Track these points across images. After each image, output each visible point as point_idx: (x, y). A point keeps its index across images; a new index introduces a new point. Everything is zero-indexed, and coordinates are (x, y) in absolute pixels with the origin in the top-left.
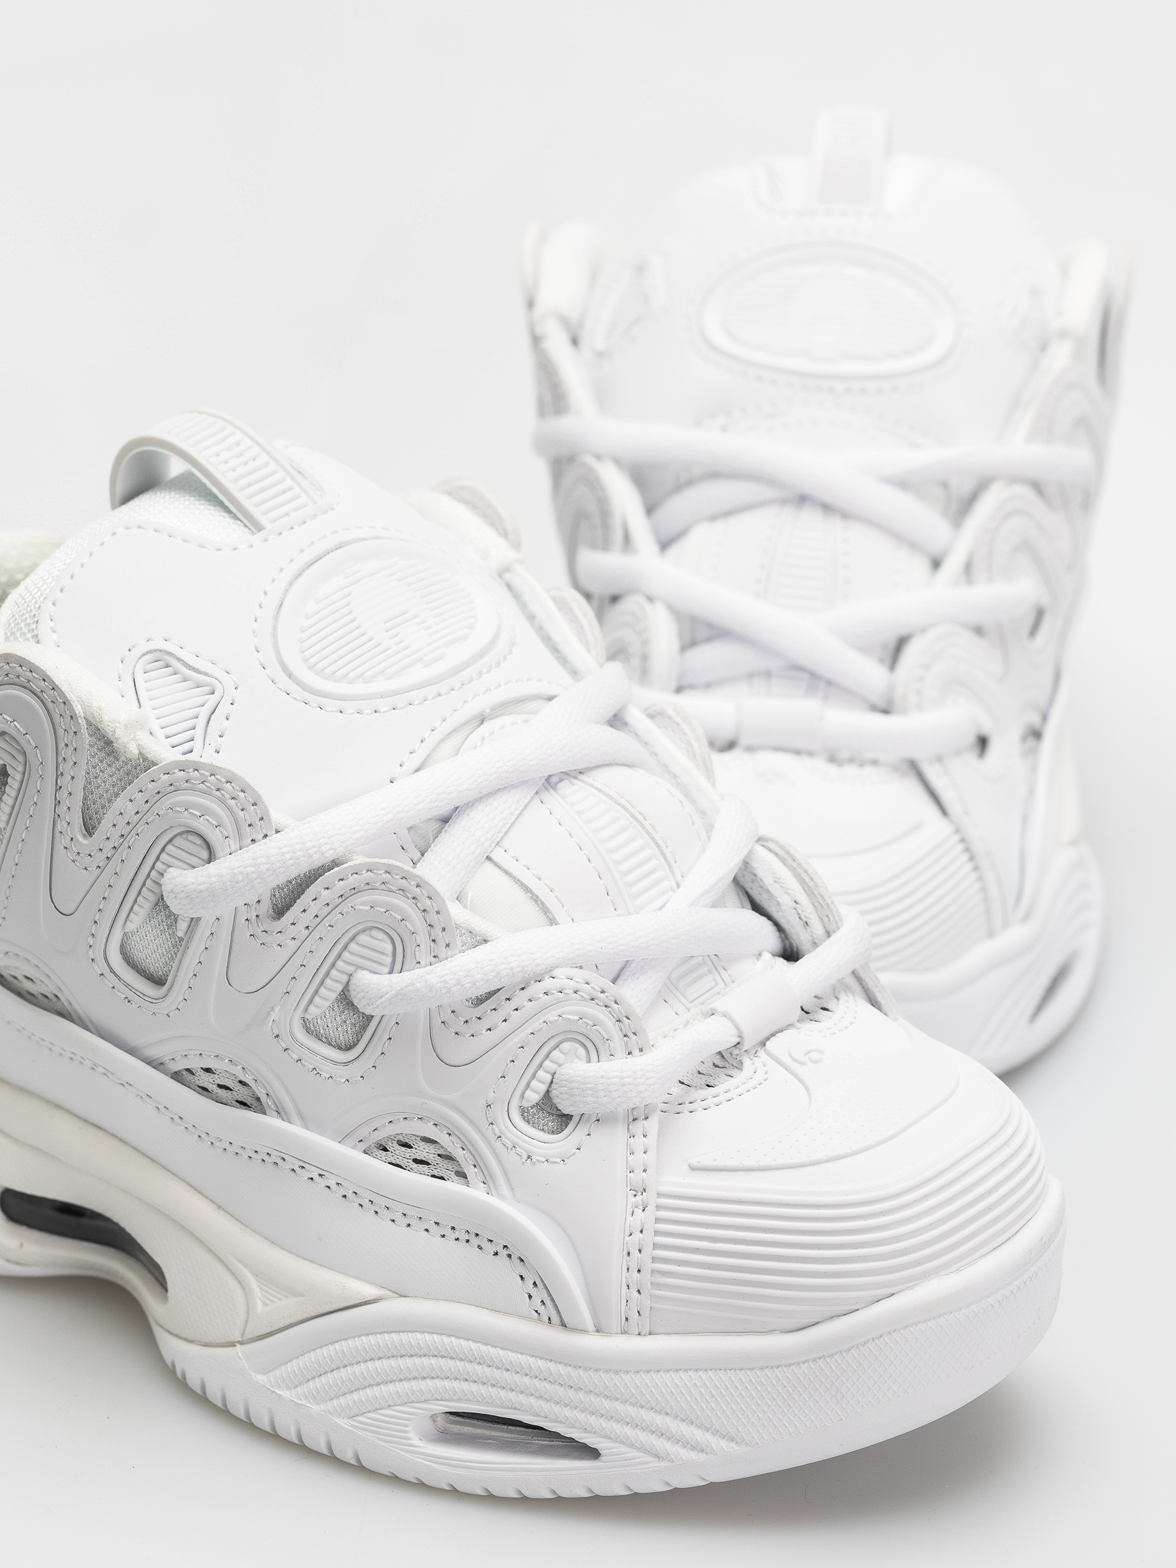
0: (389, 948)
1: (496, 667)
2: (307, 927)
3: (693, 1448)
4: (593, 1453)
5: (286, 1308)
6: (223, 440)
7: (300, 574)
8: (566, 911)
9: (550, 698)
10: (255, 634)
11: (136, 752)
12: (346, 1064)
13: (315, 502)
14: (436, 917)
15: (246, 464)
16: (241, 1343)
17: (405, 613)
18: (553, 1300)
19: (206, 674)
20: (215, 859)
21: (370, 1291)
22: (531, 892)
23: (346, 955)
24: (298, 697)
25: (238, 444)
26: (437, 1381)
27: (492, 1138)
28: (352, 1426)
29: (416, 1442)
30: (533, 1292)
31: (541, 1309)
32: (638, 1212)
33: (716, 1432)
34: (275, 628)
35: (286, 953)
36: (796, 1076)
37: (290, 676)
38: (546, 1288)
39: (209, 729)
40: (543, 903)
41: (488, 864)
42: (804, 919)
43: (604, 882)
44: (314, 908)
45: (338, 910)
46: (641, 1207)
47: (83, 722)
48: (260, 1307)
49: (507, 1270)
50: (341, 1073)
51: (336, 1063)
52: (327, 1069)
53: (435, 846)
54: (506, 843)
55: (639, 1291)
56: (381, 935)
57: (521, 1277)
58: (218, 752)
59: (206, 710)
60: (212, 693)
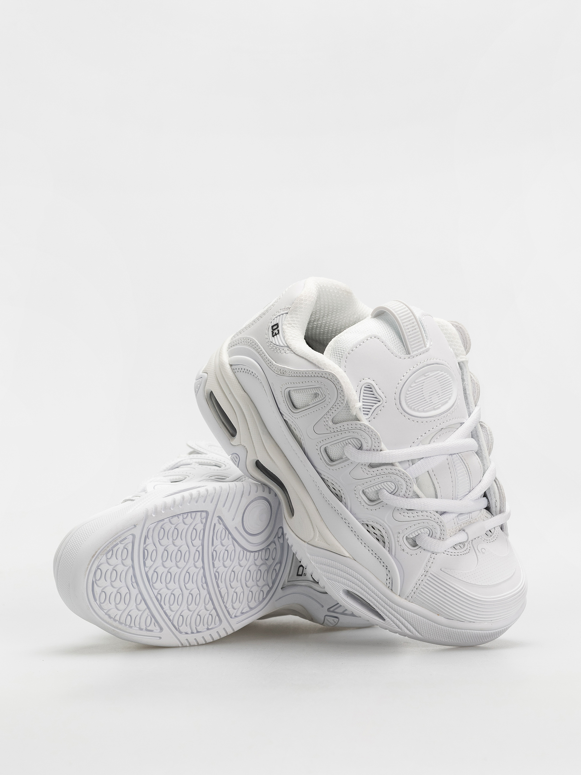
0: (394, 488)
1: (451, 414)
2: (376, 474)
3: (408, 630)
4: (384, 620)
5: (322, 544)
6: (410, 321)
7: (414, 373)
9: (461, 424)
10: (396, 388)
11: (355, 414)
12: (369, 505)
14: (410, 488)
16: (308, 543)
18: (392, 584)
21: (347, 555)
22: (435, 486)
23: (382, 484)
24: (399, 411)
25: (413, 323)
26: (354, 584)
27: (396, 541)
28: (327, 581)
29: (341, 593)
30: (388, 579)
31: (388, 584)
32: (424, 576)
33: (416, 630)
34: (402, 388)
35: (368, 476)
36: (476, 555)
37: (400, 404)
38: (392, 581)
40: (436, 491)
41: (427, 473)
42: (496, 505)
44: (380, 471)
45: (386, 475)
46: (425, 575)
47: (345, 402)
48: (317, 540)
49: (384, 571)
50: (366, 506)
51: (366, 503)
52: (363, 503)
55: (414, 593)
56: (393, 484)
57: (387, 574)
58: (374, 418)
59: (376, 406)
60: (379, 401)
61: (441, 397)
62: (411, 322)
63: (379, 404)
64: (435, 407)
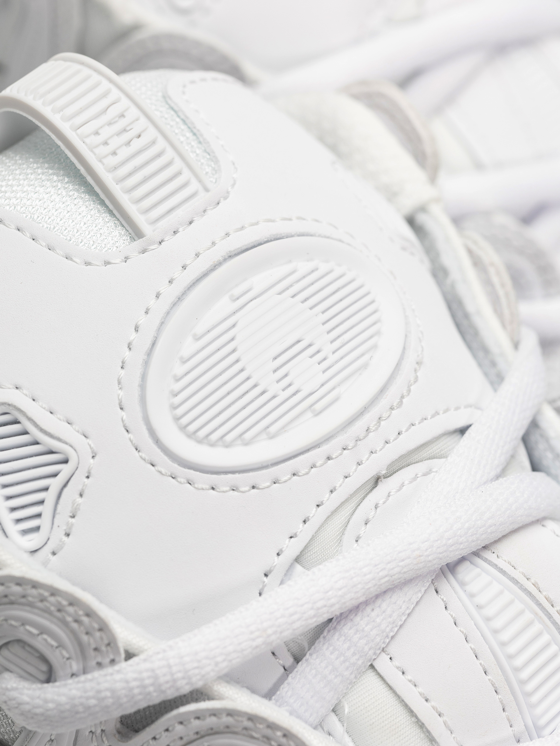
1: (398, 408)
7: (180, 299)
8: (454, 738)
9: (462, 431)
10: (120, 386)
13: (207, 190)
15: (128, 143)
17: (299, 341)
19: (59, 439)
20: (55, 681)
22: (416, 717)
24: (163, 471)
25: (122, 116)
34: (144, 377)
37: (157, 441)
39: (59, 507)
40: (428, 732)
41: (371, 676)
43: (500, 697)
53: (311, 655)
54: (392, 649)
58: (68, 535)
59: (55, 484)
60: (66, 461)
61: (332, 359)
62: (113, 112)
63: (65, 470)
64: (318, 406)
